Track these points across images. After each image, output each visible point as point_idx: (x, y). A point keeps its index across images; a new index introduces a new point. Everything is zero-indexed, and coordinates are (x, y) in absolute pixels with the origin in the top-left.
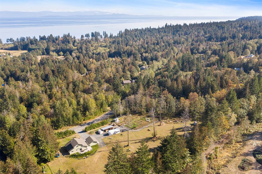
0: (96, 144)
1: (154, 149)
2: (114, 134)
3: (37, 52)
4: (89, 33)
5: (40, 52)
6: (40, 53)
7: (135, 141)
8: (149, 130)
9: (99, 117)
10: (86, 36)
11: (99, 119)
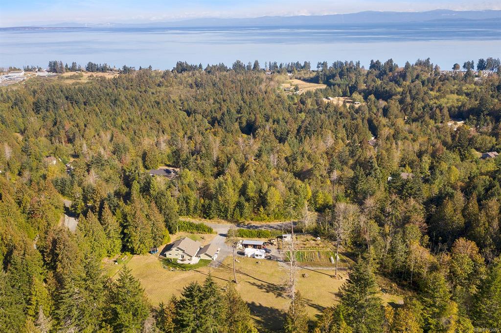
0: (210, 259)
1: (257, 307)
2: (253, 256)
3: (335, 90)
4: (473, 61)
5: (340, 90)
6: (339, 93)
7: (256, 281)
8: (303, 276)
9: (280, 223)
10: (464, 67)
11: (272, 226)
